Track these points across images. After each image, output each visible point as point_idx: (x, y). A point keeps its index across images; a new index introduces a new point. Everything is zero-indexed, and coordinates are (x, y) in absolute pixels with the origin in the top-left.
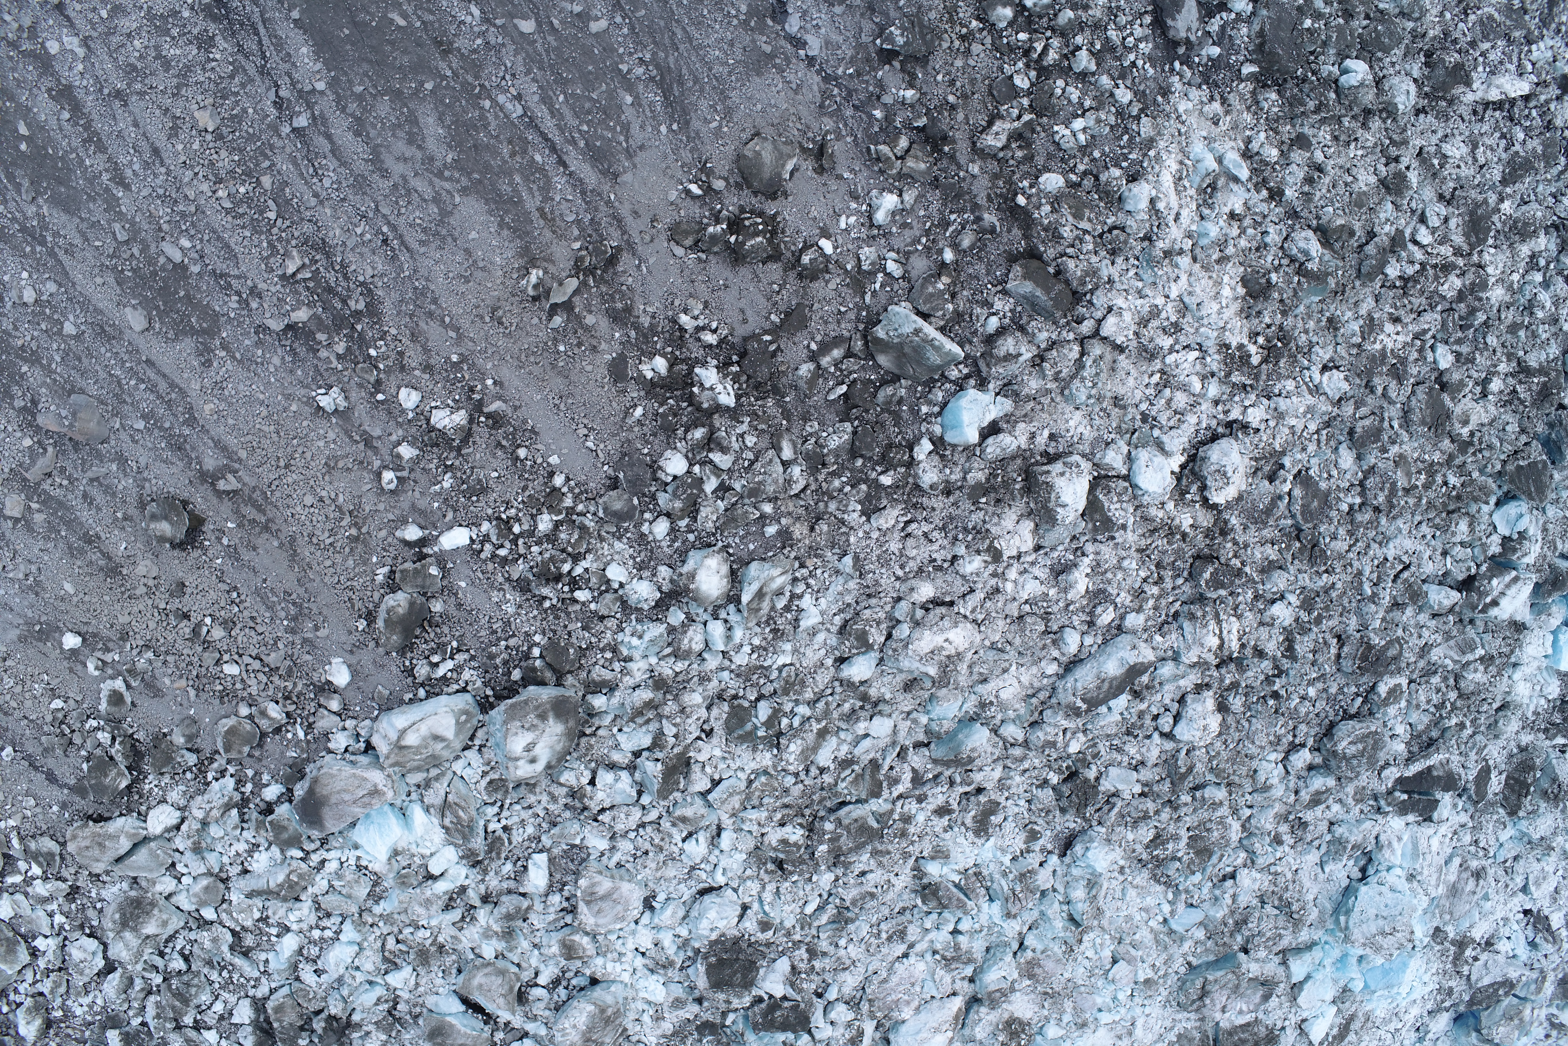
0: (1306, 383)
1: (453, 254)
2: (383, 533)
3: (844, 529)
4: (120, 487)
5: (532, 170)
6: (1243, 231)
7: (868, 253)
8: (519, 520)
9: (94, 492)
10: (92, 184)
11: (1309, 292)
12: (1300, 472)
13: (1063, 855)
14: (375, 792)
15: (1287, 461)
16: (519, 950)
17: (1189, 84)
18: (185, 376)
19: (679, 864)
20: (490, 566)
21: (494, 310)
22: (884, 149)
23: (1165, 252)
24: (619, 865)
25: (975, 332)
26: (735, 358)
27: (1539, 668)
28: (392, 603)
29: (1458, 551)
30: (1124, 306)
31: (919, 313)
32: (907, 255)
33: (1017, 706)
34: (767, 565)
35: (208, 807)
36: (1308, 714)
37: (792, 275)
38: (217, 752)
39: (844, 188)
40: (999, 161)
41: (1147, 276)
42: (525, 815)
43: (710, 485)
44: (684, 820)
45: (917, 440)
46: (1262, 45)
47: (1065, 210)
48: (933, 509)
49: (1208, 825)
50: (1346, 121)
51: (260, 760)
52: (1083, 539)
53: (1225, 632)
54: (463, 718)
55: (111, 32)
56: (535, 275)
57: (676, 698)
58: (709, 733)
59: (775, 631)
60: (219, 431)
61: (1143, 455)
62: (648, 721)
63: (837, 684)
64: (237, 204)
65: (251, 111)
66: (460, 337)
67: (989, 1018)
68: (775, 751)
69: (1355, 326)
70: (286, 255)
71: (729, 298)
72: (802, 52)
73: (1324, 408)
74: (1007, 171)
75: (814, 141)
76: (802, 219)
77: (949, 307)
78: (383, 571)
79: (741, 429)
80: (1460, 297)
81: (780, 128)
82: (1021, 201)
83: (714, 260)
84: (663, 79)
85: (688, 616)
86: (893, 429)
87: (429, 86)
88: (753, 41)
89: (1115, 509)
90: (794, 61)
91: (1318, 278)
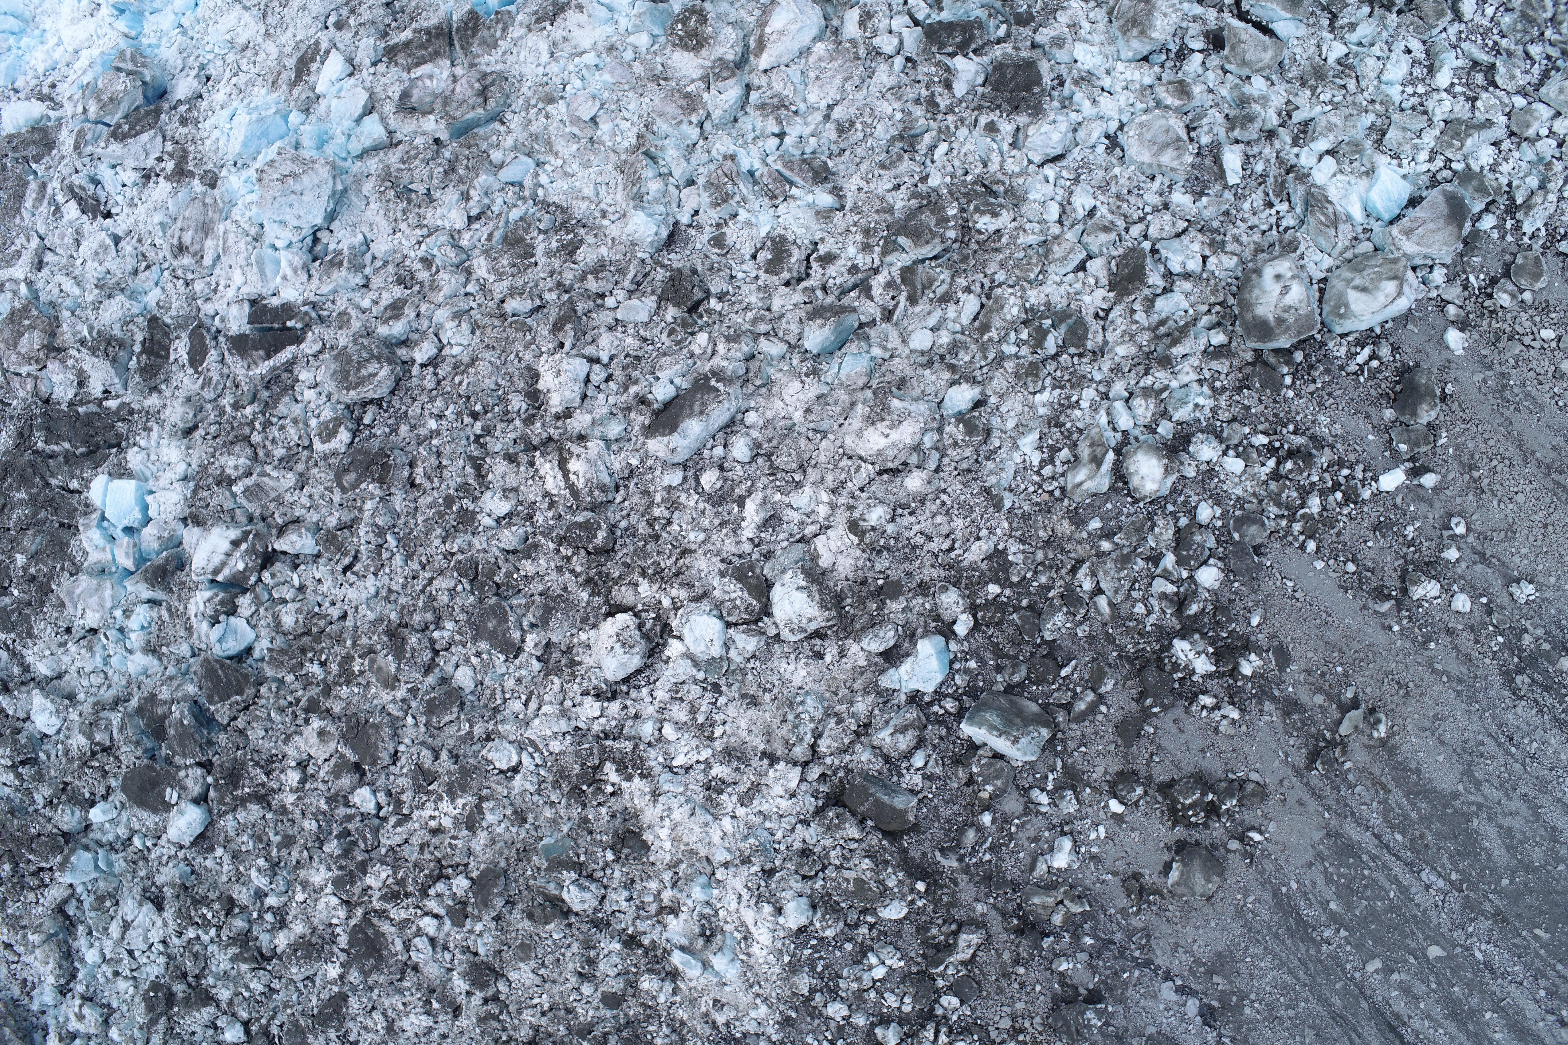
0: (538, 750)
1: (1453, 739)
2: (1451, 476)
3: (1018, 534)
5: (1401, 825)
6: (656, 898)
7: (1069, 806)
8: (1338, 504)
12: (516, 657)
13: (676, 225)
14: (1407, 233)
15: (536, 666)
16: (1228, 86)
17: (758, 1036)
19: (1093, 183)
20: (1352, 457)
21: (1407, 694)
22: (1076, 909)
23: (748, 862)
24: (1153, 178)
25: (935, 747)
26: (1176, 685)
29: (288, 593)
30: (780, 801)
31: (1006, 760)
32: (1028, 813)
33: (779, 375)
34: (1093, 490)
38: (1543, 255)
39: (1109, 865)
40: (955, 921)
41: (763, 836)
42: (1253, 221)
43: (1169, 560)
44: (1106, 229)
45: (972, 632)
47: (873, 886)
48: (933, 566)
49: (514, 270)
51: (1504, 251)
52: (758, 556)
53: (561, 478)
54: (1342, 311)
56: (1382, 731)
57: (1140, 349)
58: (1099, 318)
59: (1060, 425)
61: (716, 651)
62: (1162, 323)
63: (980, 379)
66: (1430, 664)
67: (724, 50)
68: (1028, 305)
69: (491, 819)
71: (1197, 742)
72: (1179, 983)
73: (508, 727)
74: (942, 912)
75: (1149, 903)
76: (1146, 828)
77: (975, 770)
78: (1442, 441)
79: (1152, 619)
80: (363, 867)
81: (1188, 910)
82: (921, 886)
83: (1221, 774)
84: (1306, 931)
85: (1154, 432)
86: (1000, 640)
87: (1505, 882)
88: (1231, 982)
89: (735, 592)
90: (1185, 974)
91: (558, 864)
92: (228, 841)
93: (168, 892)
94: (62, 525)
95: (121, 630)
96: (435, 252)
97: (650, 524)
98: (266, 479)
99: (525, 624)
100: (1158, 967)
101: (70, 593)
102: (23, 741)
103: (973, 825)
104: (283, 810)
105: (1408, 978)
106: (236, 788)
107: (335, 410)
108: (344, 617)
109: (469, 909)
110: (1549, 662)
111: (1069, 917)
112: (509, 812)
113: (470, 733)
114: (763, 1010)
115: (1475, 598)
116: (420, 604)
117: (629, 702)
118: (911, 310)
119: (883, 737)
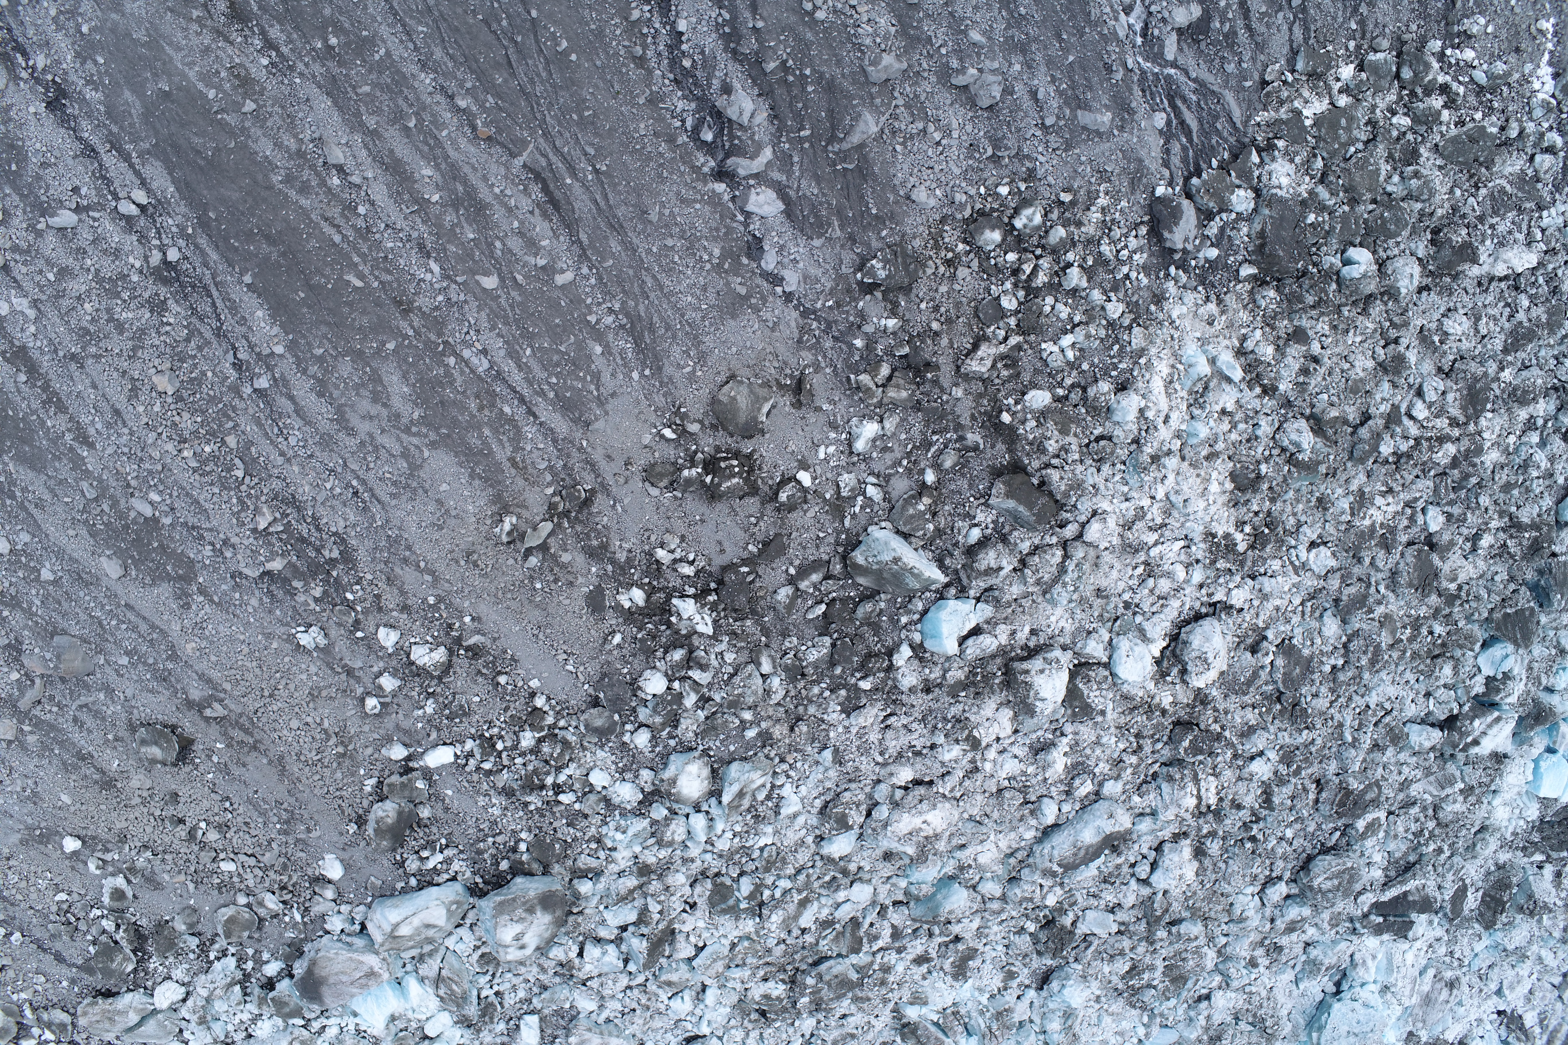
0: (1292, 563)
1: (425, 504)
2: (369, 751)
3: (823, 727)
4: (109, 712)
5: (501, 422)
6: (1234, 426)
7: (847, 480)
8: (501, 737)
9: (84, 716)
10: (55, 444)
11: (1299, 479)
12: (1285, 639)
13: (1040, 989)
14: (371, 974)
15: (1270, 634)
17: (1184, 287)
18: (165, 617)
19: (665, 1018)
20: (475, 777)
21: (469, 554)
22: (864, 378)
23: (1152, 457)
24: (608, 1021)
25: (956, 544)
26: (713, 585)
27: (1519, 794)
28: (381, 814)
29: (1442, 694)
30: (1108, 509)
31: (898, 532)
32: (888, 478)
33: (995, 867)
34: (747, 766)
35: (212, 986)
36: (1284, 854)
37: (770, 507)
38: (217, 935)
39: (823, 419)
40: (984, 381)
41: (1134, 481)
42: (515, 980)
43: (690, 700)
44: (669, 984)
45: (896, 647)
46: (1262, 246)
47: (1050, 424)
48: (913, 705)
49: (1184, 955)
50: (1345, 311)
51: (259, 941)
52: (1061, 721)
53: (1203, 790)
54: (454, 907)
55: (60, 295)
56: (508, 522)
57: (660, 877)
58: (693, 906)
59: (756, 817)
60: (202, 666)
61: (1124, 644)
62: (635, 901)
63: (817, 858)
64: (205, 462)
65: (210, 374)
66: (436, 580)
68: (757, 920)
69: (1345, 504)
70: (257, 511)
71: (706, 531)
72: (779, 290)
73: (1310, 583)
75: (791, 377)
76: (780, 454)
77: (930, 526)
78: (371, 782)
79: (720, 648)
80: (1455, 462)
81: (756, 369)
82: (1006, 418)
83: (690, 498)
84: (633, 327)
85: (672, 810)
86: (872, 639)
87: (391, 346)
88: (728, 284)
89: (1095, 696)
90: (771, 299)
91: (1309, 467)
96: (1244, 972)
98: (1434, 791)
99: (1269, 670)
100: (795, 308)
103: (943, 471)
104: (1501, 514)
105: (527, 258)
109: (1385, 422)
110: (295, 567)
111: (873, 371)
112: (1329, 511)
115: (371, 639)
116: (1343, 687)
118: (861, 915)
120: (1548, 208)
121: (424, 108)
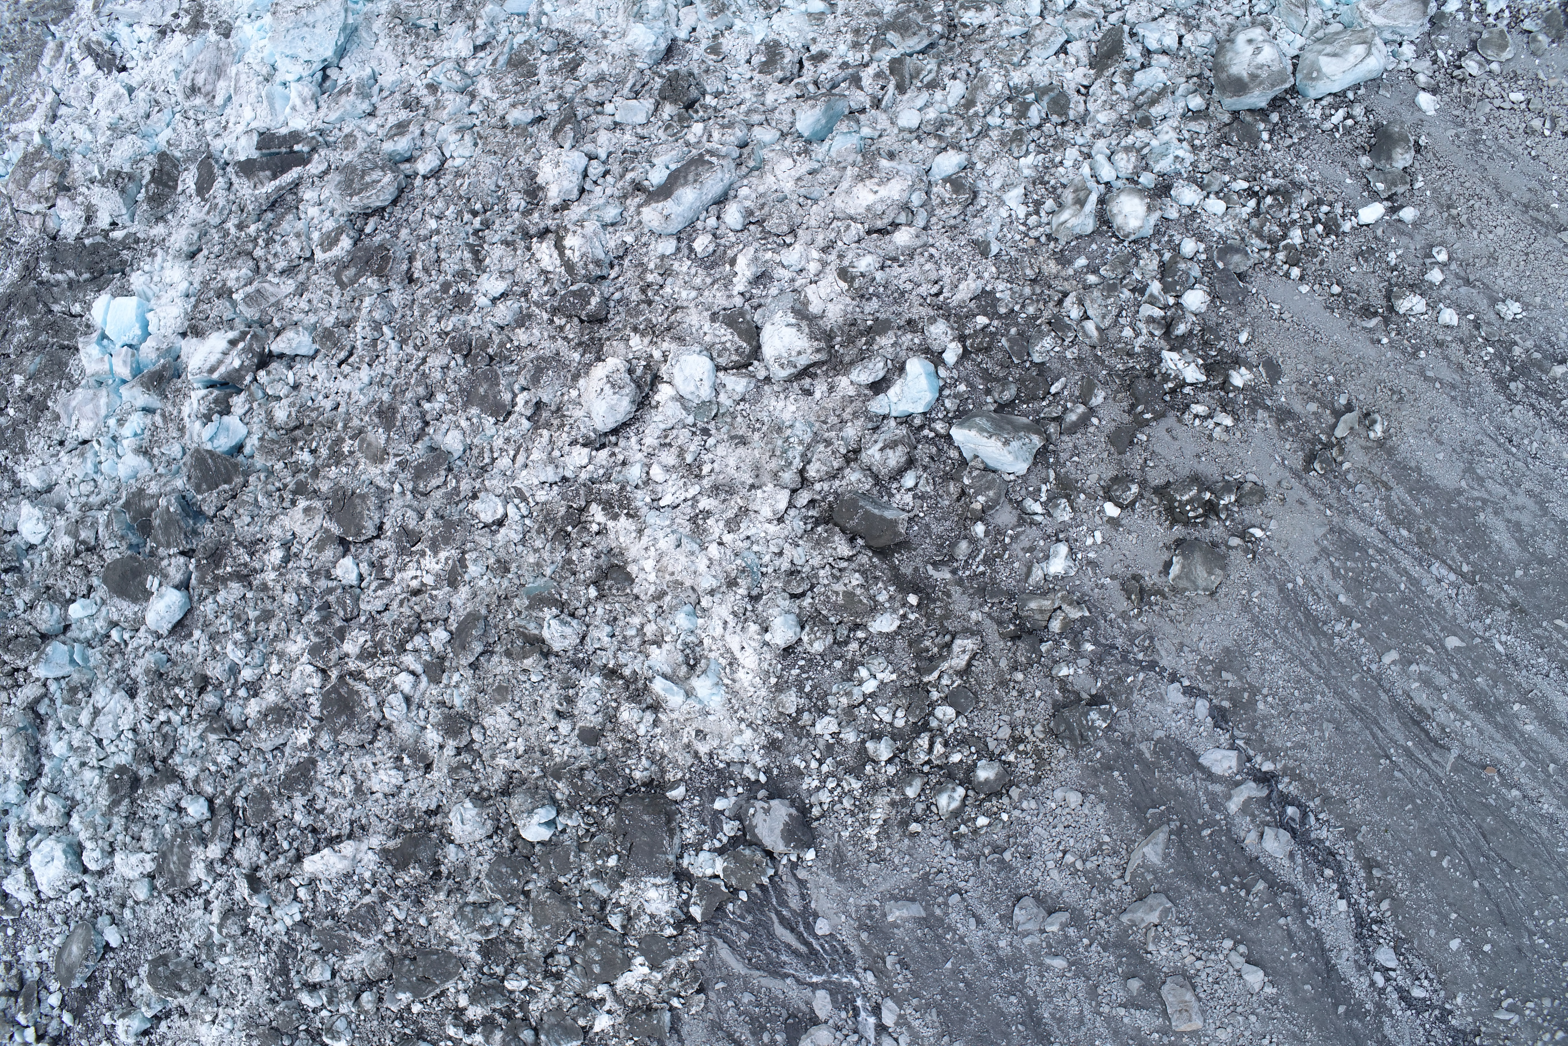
0: (524, 500)
1: (1451, 439)
2: (1430, 213)
3: (1006, 276)
5: (1406, 521)
6: (639, 632)
7: (1063, 514)
8: (1319, 236)
12: (505, 421)
13: (674, 40)
15: (526, 424)
17: (743, 764)
20: (1331, 197)
21: (1401, 399)
22: (1075, 614)
25: (925, 468)
26: (1168, 398)
27: (159, 297)
28: (1405, 157)
29: (281, 390)
30: (768, 525)
31: (995, 471)
32: (1022, 523)
33: (771, 155)
34: (1077, 231)
36: (430, 203)
39: (1107, 569)
40: (949, 631)
41: (749, 558)
42: (1227, 9)
43: (1155, 287)
44: (1085, 15)
45: (960, 359)
46: (668, 822)
47: (864, 600)
48: (921, 306)
49: (517, 88)
50: (537, 772)
52: (751, 308)
53: (556, 255)
54: (1315, 75)
56: (1378, 431)
57: (1123, 118)
58: (1081, 92)
59: (1044, 183)
61: (706, 393)
62: (1142, 93)
63: (967, 149)
66: (1422, 372)
68: (1011, 83)
69: (474, 570)
71: (1191, 448)
72: (1186, 683)
73: (495, 482)
74: (935, 625)
75: (1150, 604)
76: (1143, 530)
77: (967, 481)
78: (1418, 185)
79: (1141, 340)
80: (341, 634)
81: (1192, 606)
82: (913, 599)
83: (1217, 477)
84: (1316, 624)
85: (1137, 183)
86: (989, 365)
87: (1519, 573)
88: (1241, 678)
89: (726, 335)
90: (1193, 673)
91: (539, 601)
92: (206, 625)
93: (142, 680)
94: (63, 347)
95: (114, 438)
96: (442, 78)
97: (643, 291)
98: (266, 285)
99: (516, 387)
100: (1164, 669)
101: (66, 405)
102: (8, 550)
103: (965, 537)
104: (264, 587)
105: (1428, 669)
106: (218, 567)
107: (337, 221)
108: (336, 407)
109: (447, 664)
110: (1542, 371)
111: (1067, 624)
112: (492, 561)
113: (456, 489)
114: (748, 734)
115: (1462, 313)
116: (413, 381)
117: (617, 450)
118: (899, 98)
119: (873, 454)
120: (296, 924)
121: (1545, 783)
